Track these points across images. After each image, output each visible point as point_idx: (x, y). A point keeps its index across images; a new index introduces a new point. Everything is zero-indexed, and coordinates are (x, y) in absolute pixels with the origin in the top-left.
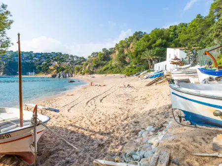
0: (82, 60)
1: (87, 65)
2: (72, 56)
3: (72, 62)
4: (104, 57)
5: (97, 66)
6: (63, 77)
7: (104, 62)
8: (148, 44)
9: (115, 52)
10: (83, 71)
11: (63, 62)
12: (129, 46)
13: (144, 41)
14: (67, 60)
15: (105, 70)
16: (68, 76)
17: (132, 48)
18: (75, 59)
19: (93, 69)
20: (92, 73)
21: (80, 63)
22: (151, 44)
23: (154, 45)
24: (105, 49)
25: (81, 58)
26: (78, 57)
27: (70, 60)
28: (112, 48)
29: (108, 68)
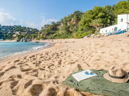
0: (35, 30)
1: (41, 33)
2: (28, 28)
3: (29, 32)
4: (53, 28)
5: (48, 34)
6: (25, 41)
7: (53, 31)
8: (93, 16)
9: (61, 25)
10: (38, 38)
11: (22, 32)
12: (70, 20)
13: (90, 14)
14: (25, 31)
15: (54, 37)
16: (28, 40)
17: (73, 21)
18: (31, 30)
19: (46, 36)
20: (45, 39)
21: (34, 33)
22: (94, 17)
23: (97, 16)
24: (54, 22)
25: (35, 29)
26: (32, 29)
27: (27, 30)
28: (59, 22)
29: (57, 35)
